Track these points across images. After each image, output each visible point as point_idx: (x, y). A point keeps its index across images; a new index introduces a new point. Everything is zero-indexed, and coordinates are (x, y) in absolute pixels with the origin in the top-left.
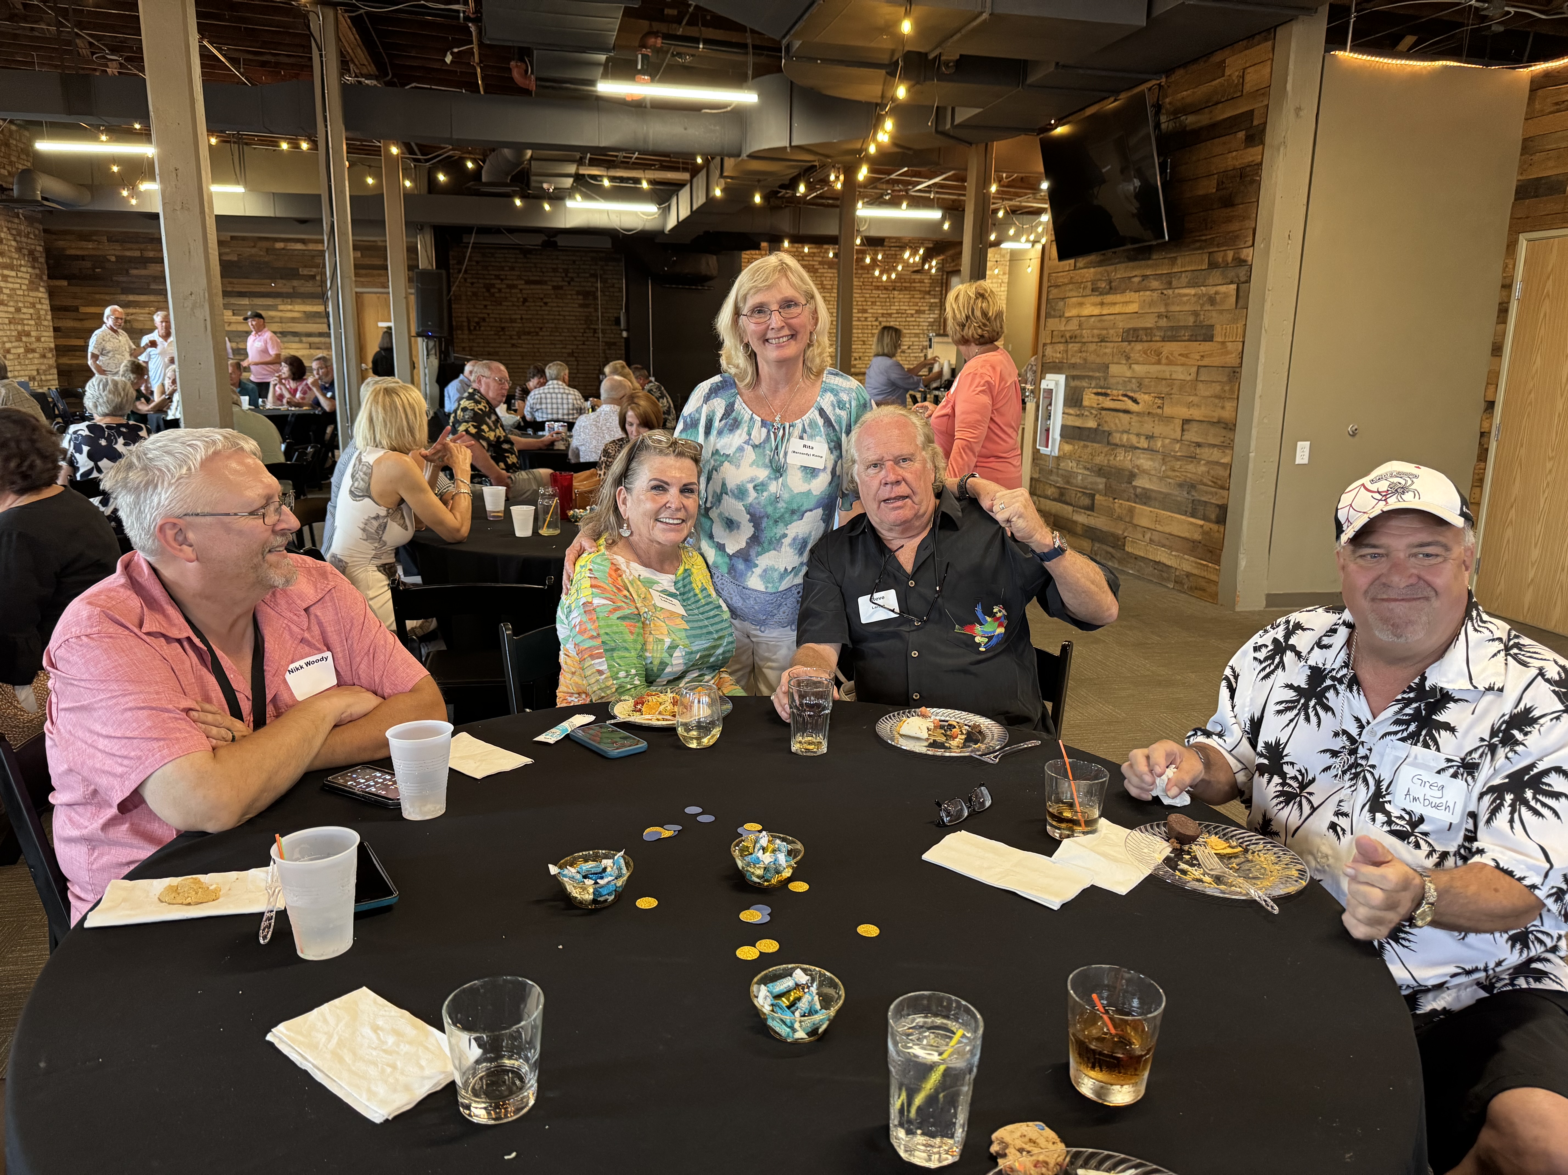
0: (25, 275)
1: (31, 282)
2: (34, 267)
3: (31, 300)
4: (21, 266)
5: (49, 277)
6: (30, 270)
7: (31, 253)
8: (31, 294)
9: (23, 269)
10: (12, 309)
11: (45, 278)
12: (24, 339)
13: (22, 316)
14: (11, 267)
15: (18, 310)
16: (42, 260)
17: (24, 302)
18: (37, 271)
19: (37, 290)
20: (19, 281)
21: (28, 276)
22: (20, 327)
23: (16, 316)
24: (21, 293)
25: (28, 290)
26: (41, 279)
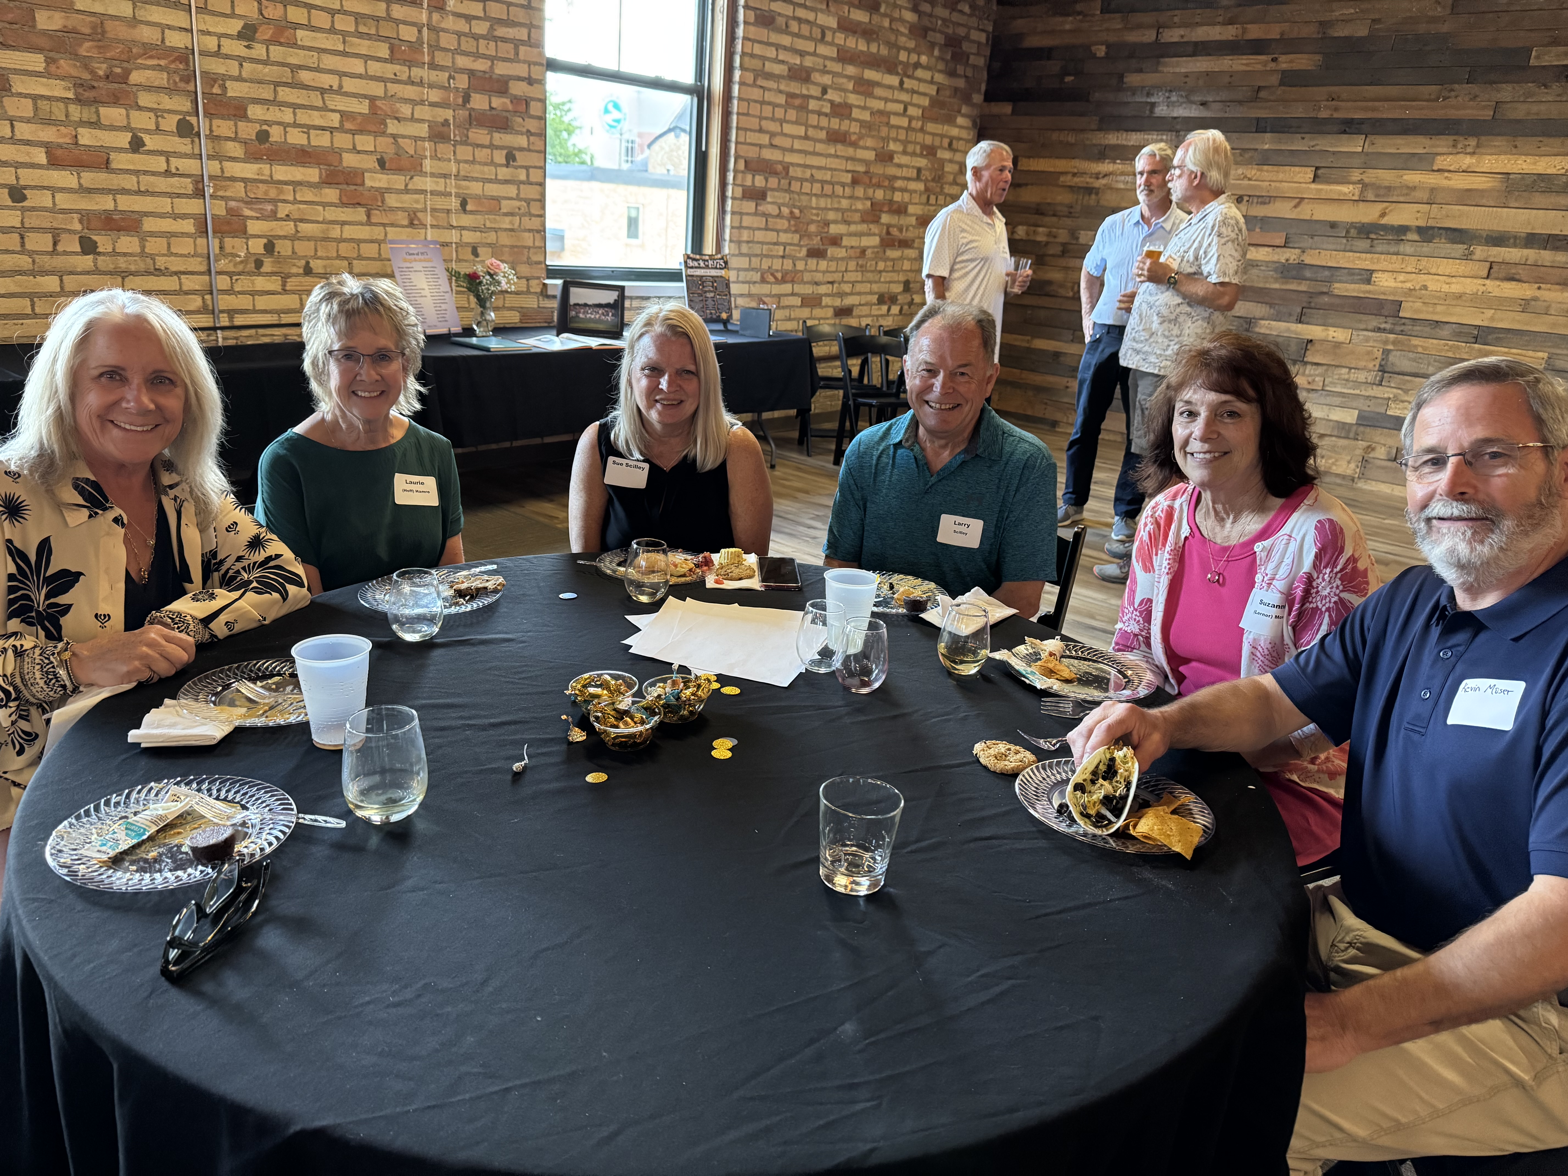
0: (923, 88)
1: (936, 102)
2: (951, 73)
3: (928, 140)
4: (917, 65)
5: (989, 97)
6: (939, 78)
7: (953, 44)
8: (931, 127)
9: (920, 73)
10: (870, 155)
11: (978, 98)
12: (885, 218)
13: (891, 171)
14: (890, 66)
15: (885, 157)
16: (981, 62)
17: (905, 143)
18: (961, 83)
19: (950, 120)
20: (905, 97)
21: (932, 90)
22: (879, 194)
23: (878, 169)
24: (904, 122)
25: (924, 118)
26: (966, 98)
